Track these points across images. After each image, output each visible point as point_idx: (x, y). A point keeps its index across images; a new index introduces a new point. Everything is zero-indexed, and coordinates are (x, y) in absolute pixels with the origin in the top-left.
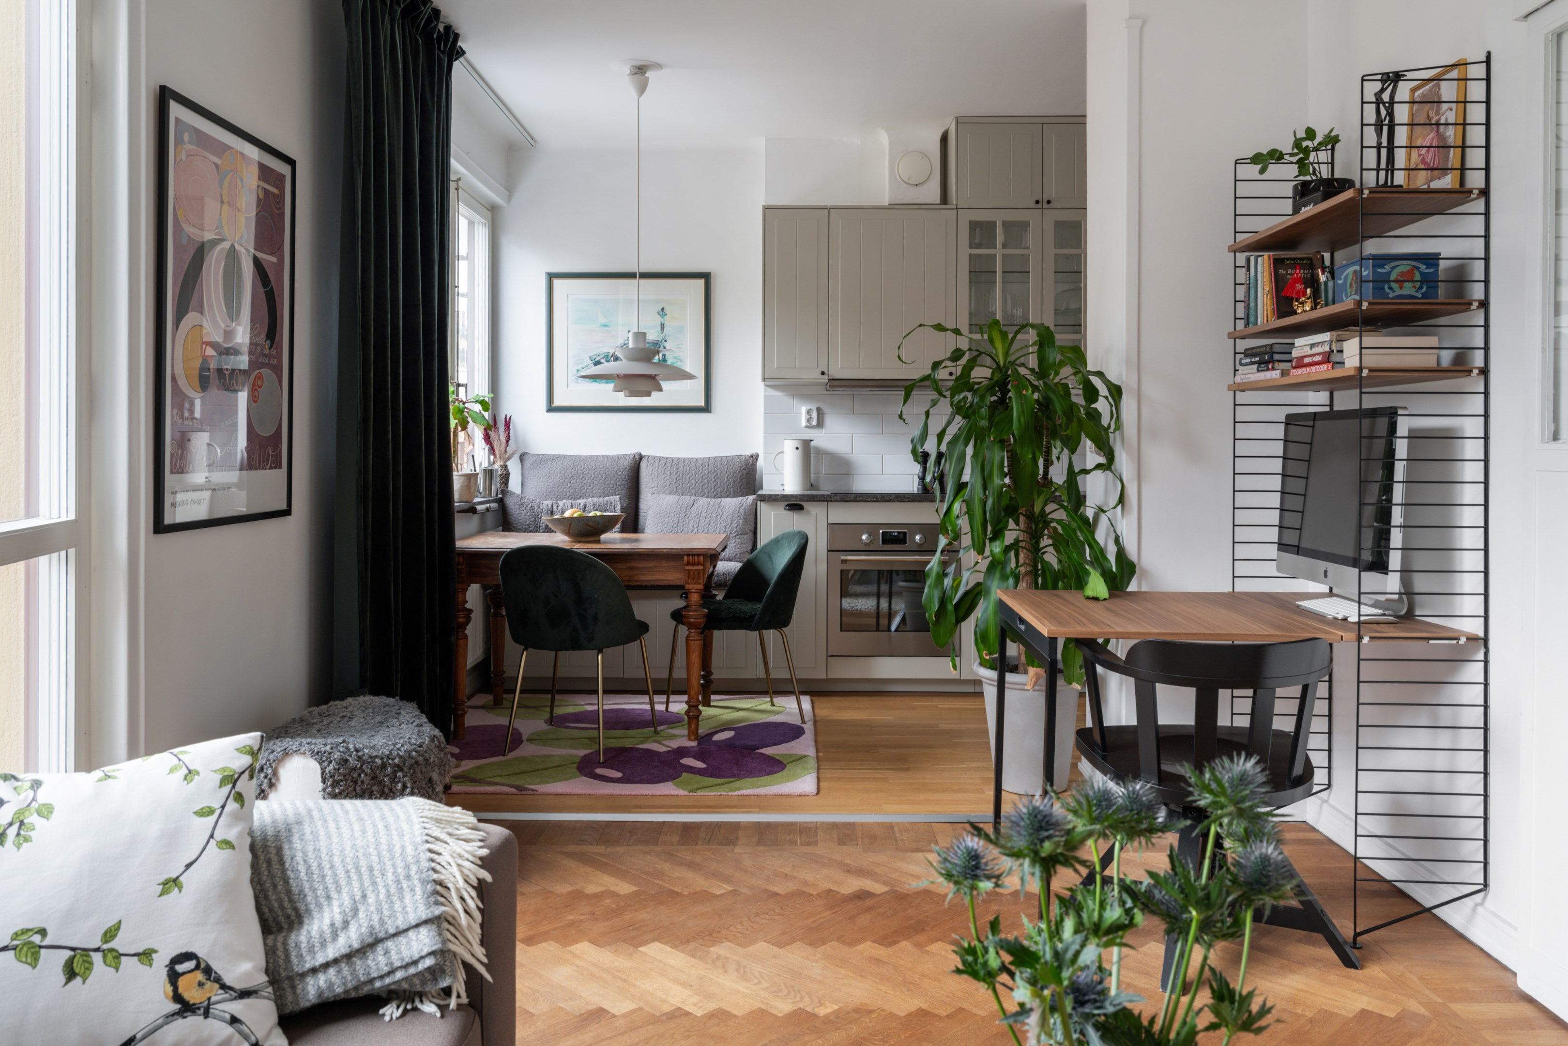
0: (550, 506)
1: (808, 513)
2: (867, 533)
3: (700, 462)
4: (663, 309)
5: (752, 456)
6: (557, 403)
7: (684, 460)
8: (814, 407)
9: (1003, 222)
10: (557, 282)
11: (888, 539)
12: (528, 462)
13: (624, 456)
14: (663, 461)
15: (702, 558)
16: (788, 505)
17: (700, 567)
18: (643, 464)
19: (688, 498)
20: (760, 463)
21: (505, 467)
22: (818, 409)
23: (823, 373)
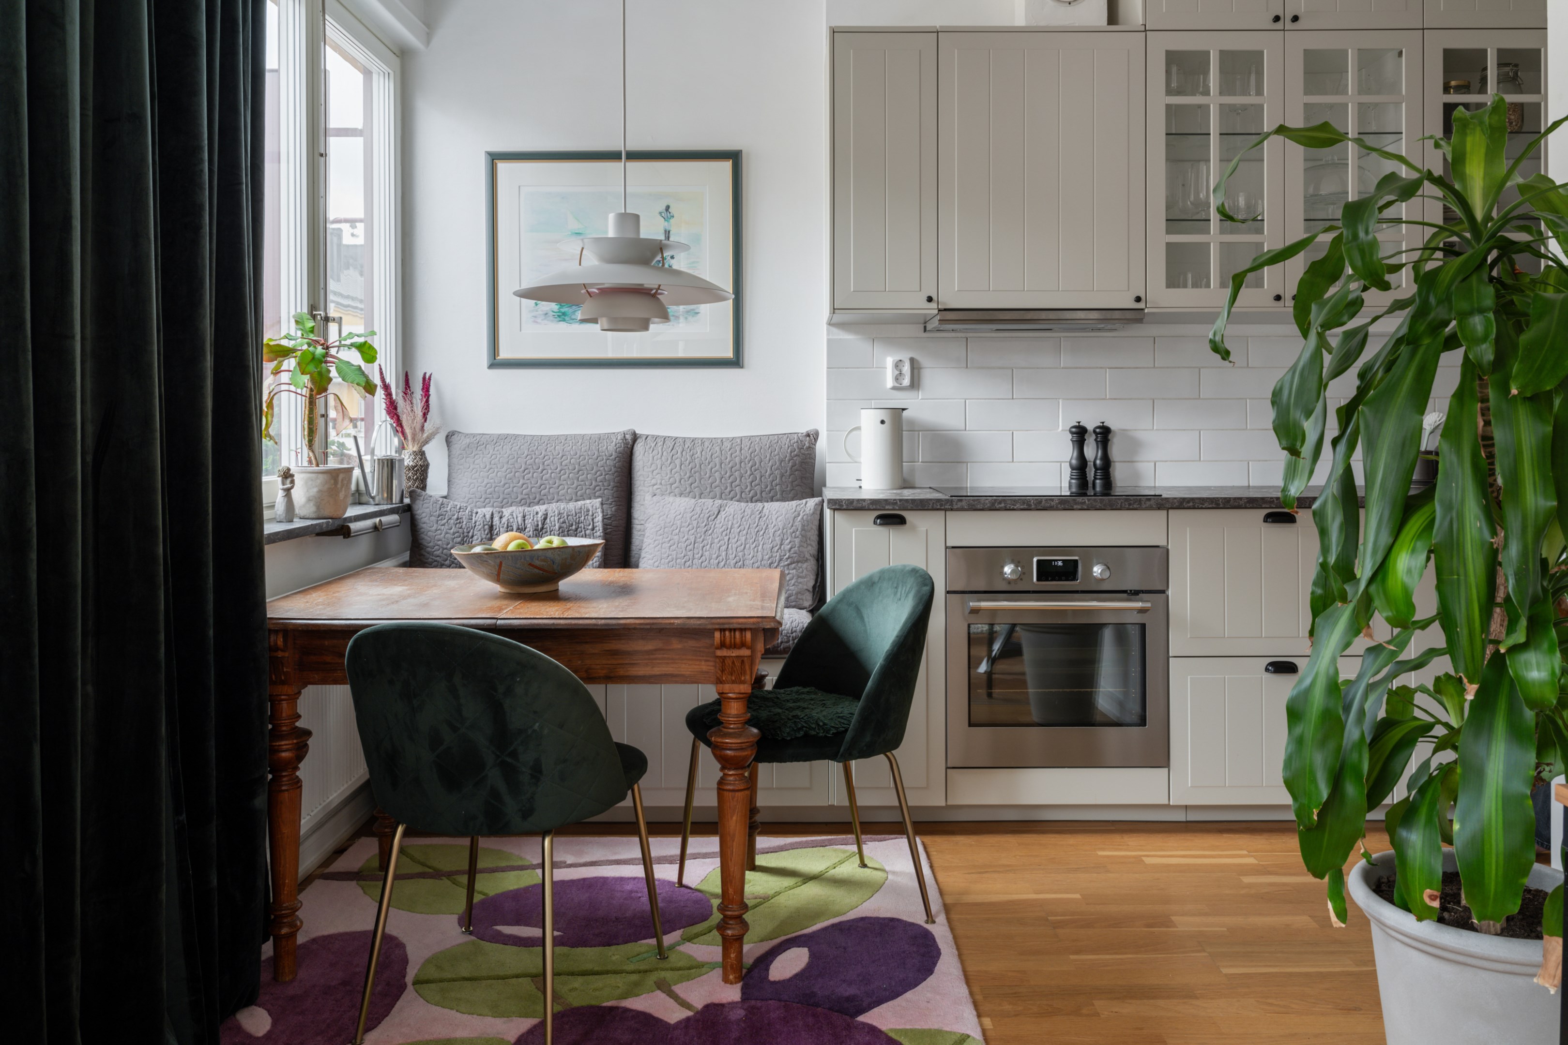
0: (488, 517)
1: (914, 528)
2: (1012, 562)
3: (727, 445)
4: (668, 208)
5: (808, 435)
6: (504, 354)
7: (703, 441)
8: (905, 356)
9: (1222, 52)
10: (502, 167)
11: (1046, 571)
12: (459, 444)
13: (608, 436)
14: (669, 444)
15: (748, 635)
16: (879, 517)
17: (745, 652)
18: (639, 449)
19: (709, 502)
20: (822, 445)
21: (421, 454)
22: (912, 360)
23: (930, 299)
